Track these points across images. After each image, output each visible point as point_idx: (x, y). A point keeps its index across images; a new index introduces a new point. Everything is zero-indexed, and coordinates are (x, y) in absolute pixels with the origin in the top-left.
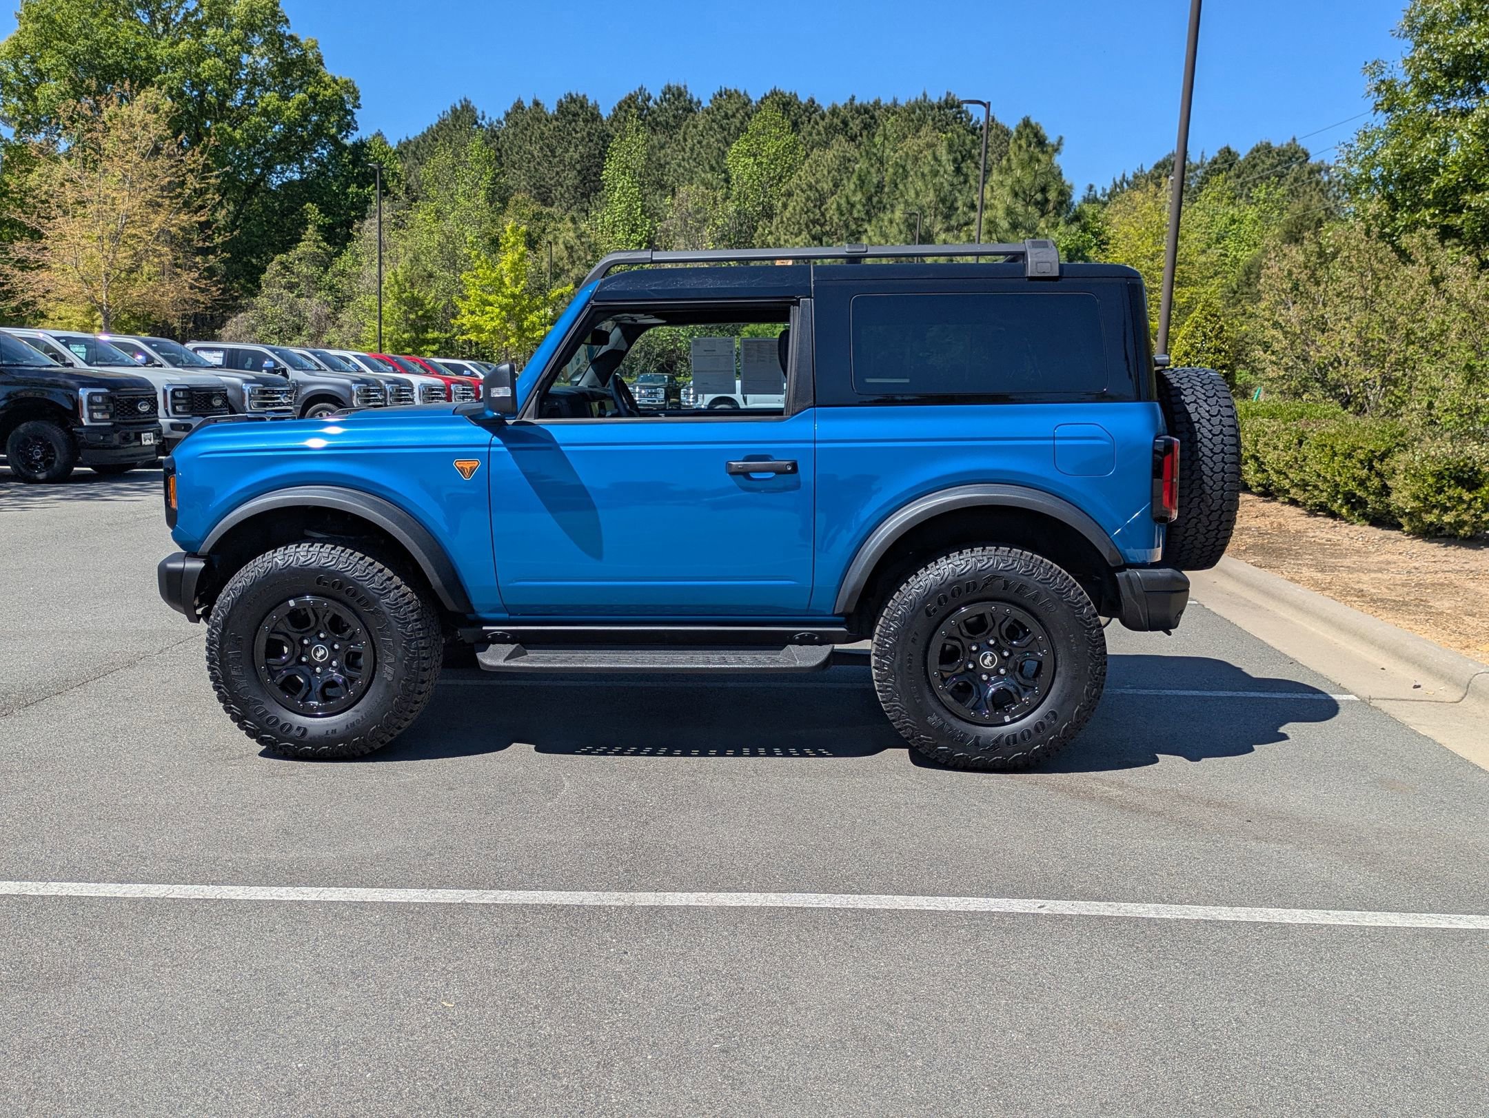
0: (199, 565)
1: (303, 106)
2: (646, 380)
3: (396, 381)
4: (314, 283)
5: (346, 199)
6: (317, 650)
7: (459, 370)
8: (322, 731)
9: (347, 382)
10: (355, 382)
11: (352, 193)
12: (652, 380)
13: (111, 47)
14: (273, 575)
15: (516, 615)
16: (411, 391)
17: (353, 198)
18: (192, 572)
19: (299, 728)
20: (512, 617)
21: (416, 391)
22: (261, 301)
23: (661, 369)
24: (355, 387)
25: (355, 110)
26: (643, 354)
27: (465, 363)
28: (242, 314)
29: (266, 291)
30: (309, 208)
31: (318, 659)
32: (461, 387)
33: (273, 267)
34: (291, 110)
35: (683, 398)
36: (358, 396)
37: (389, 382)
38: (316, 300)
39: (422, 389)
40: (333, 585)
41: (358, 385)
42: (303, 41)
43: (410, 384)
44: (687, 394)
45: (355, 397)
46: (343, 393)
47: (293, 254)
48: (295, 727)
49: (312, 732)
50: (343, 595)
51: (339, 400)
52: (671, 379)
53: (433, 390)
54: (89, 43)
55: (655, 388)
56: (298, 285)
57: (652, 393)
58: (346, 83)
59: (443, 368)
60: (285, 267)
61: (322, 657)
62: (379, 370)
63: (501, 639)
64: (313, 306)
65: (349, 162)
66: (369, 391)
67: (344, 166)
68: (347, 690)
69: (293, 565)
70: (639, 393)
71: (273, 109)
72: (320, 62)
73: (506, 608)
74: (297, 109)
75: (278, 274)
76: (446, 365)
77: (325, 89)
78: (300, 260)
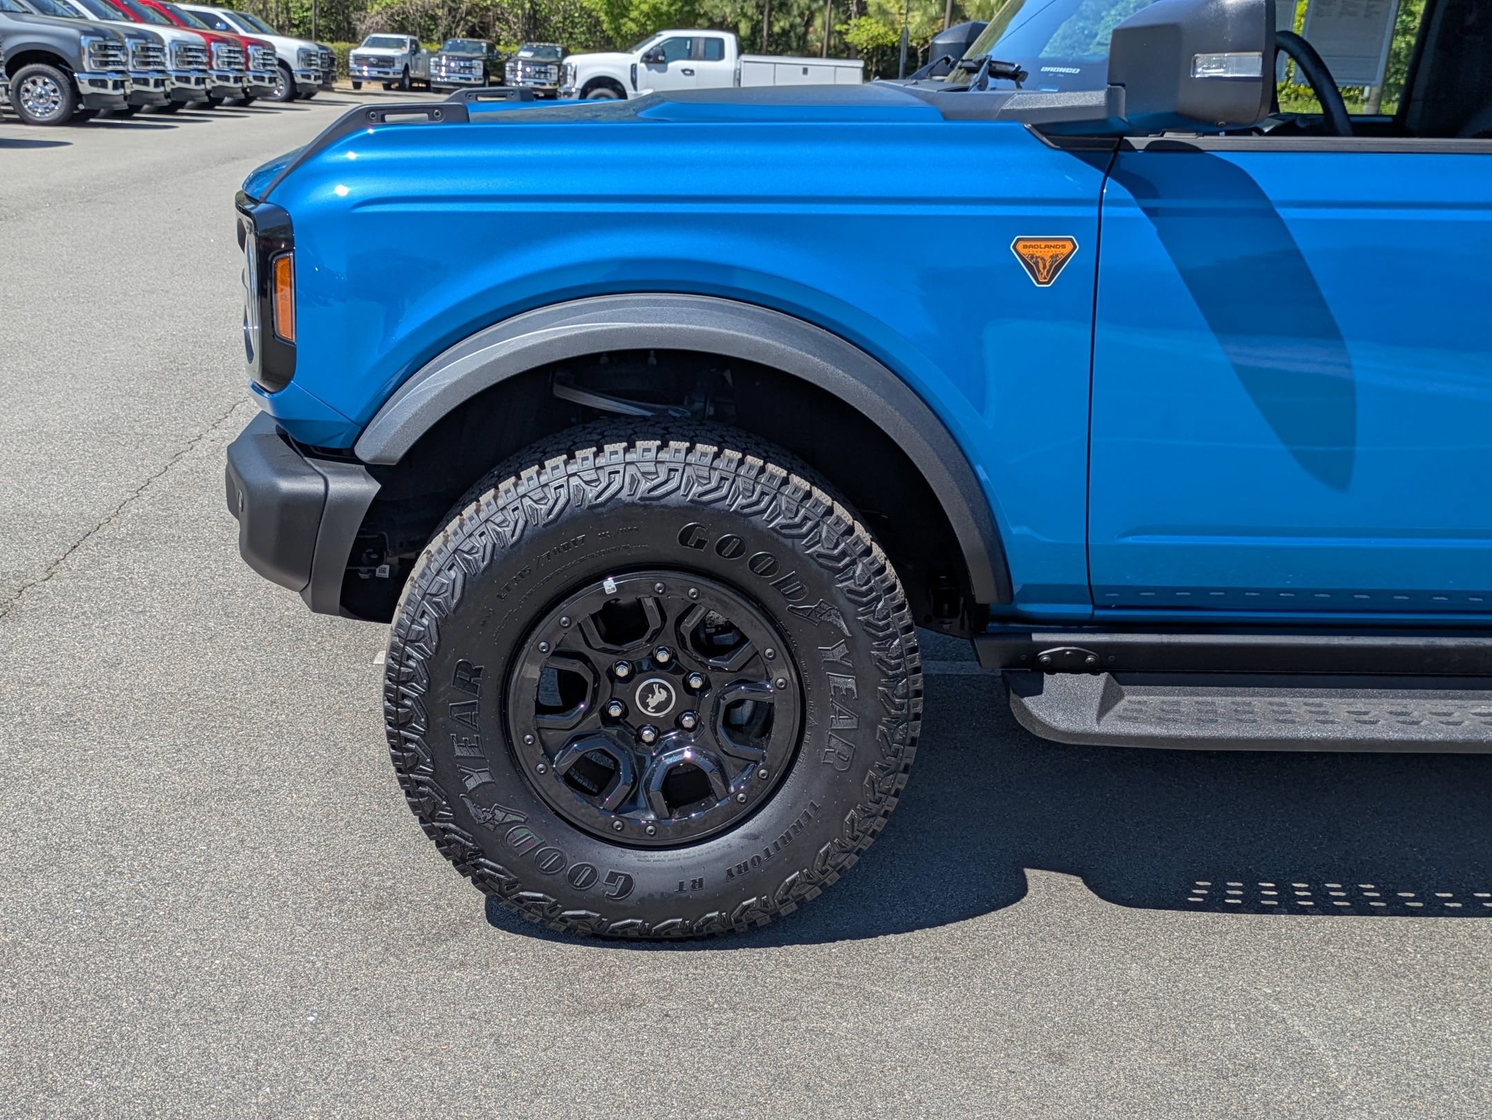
0: (367, 487)
2: (455, 47)
3: (141, 35)
6: (649, 690)
7: (210, 20)
8: (668, 884)
12: (463, 49)
14: (574, 519)
15: (1108, 607)
16: (161, 50)
18: (347, 503)
19: (613, 877)
20: (1098, 613)
21: (167, 50)
23: (472, 33)
24: (85, 41)
26: (446, 9)
27: (217, 12)
31: (650, 712)
32: (225, 48)
35: (508, 76)
36: (91, 54)
37: (130, 36)
39: (175, 48)
40: (720, 547)
41: (90, 38)
43: (159, 40)
44: (514, 70)
45: (86, 57)
46: (68, 51)
48: (604, 875)
49: (642, 886)
50: (740, 571)
51: (61, 60)
52: (491, 48)
53: (190, 50)
55: (470, 59)
57: (465, 67)
59: (192, 19)
61: (658, 708)
62: (107, 17)
63: (1073, 664)
66: (106, 47)
68: (727, 785)
69: (623, 495)
70: (447, 66)
73: (1090, 593)
76: (192, 13)
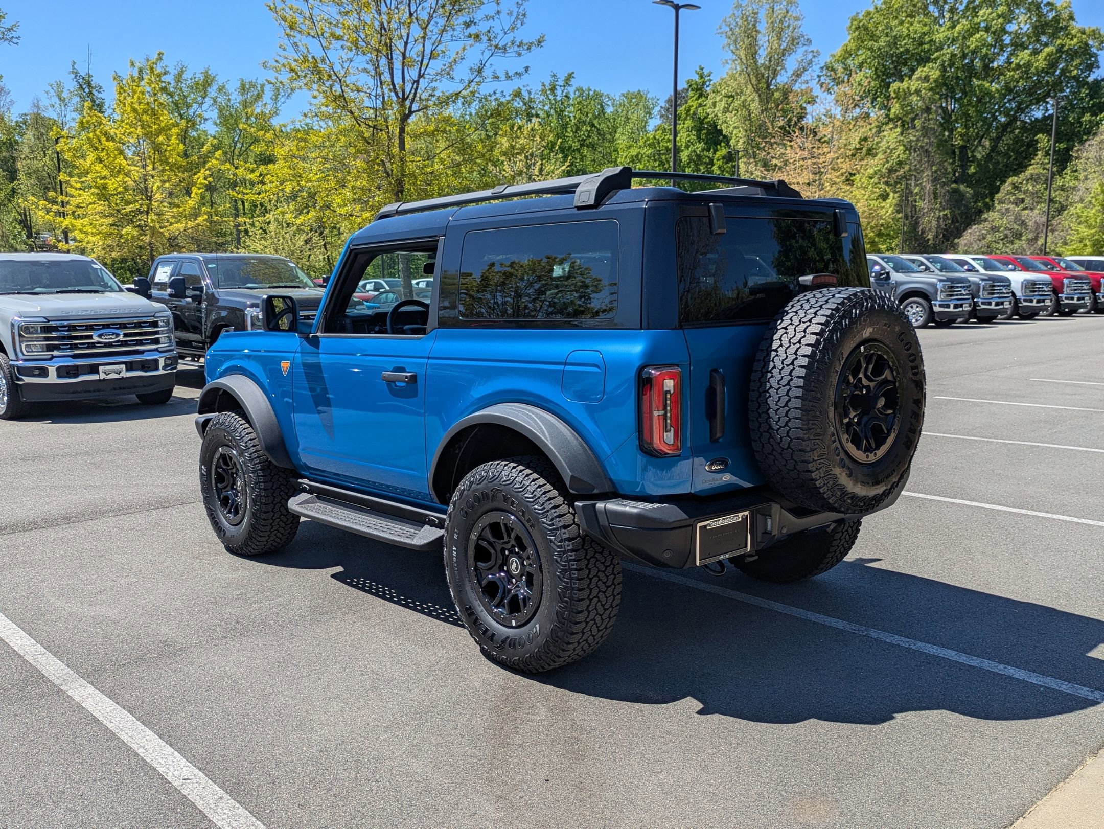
1: (1050, 56)
4: (1037, 197)
5: (1080, 127)
6: (238, 481)
9: (934, 280)
10: (941, 281)
11: (1086, 121)
13: (904, 39)
17: (1086, 125)
22: (991, 215)
24: (940, 285)
25: (1099, 53)
28: (976, 226)
29: (998, 207)
30: (1039, 138)
33: (1006, 187)
34: (1040, 62)
36: (942, 291)
38: (1036, 211)
42: (1058, 5)
47: (1022, 176)
51: (927, 295)
54: (888, 39)
56: (1023, 201)
58: (1094, 31)
60: (1016, 187)
61: (239, 486)
64: (1035, 216)
65: (1086, 96)
67: (1082, 99)
71: (1024, 64)
72: (1071, 18)
74: (1045, 60)
75: (1009, 193)
77: (1072, 39)
78: (1028, 180)
